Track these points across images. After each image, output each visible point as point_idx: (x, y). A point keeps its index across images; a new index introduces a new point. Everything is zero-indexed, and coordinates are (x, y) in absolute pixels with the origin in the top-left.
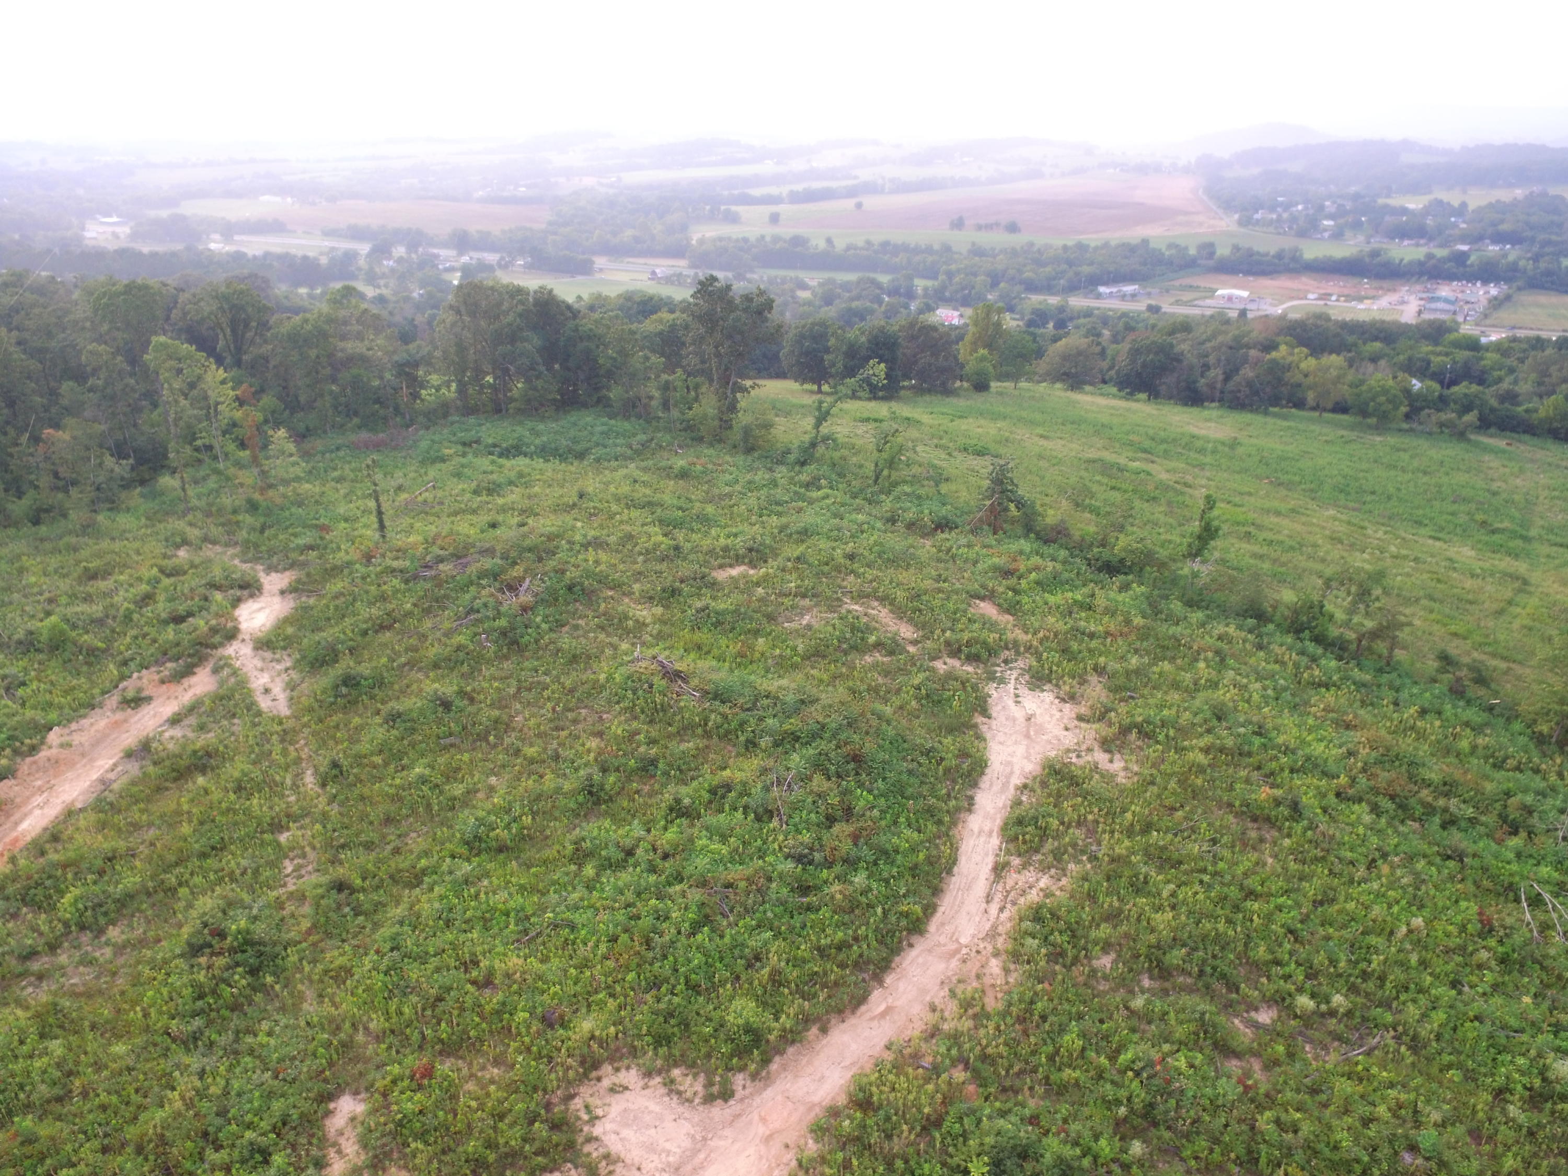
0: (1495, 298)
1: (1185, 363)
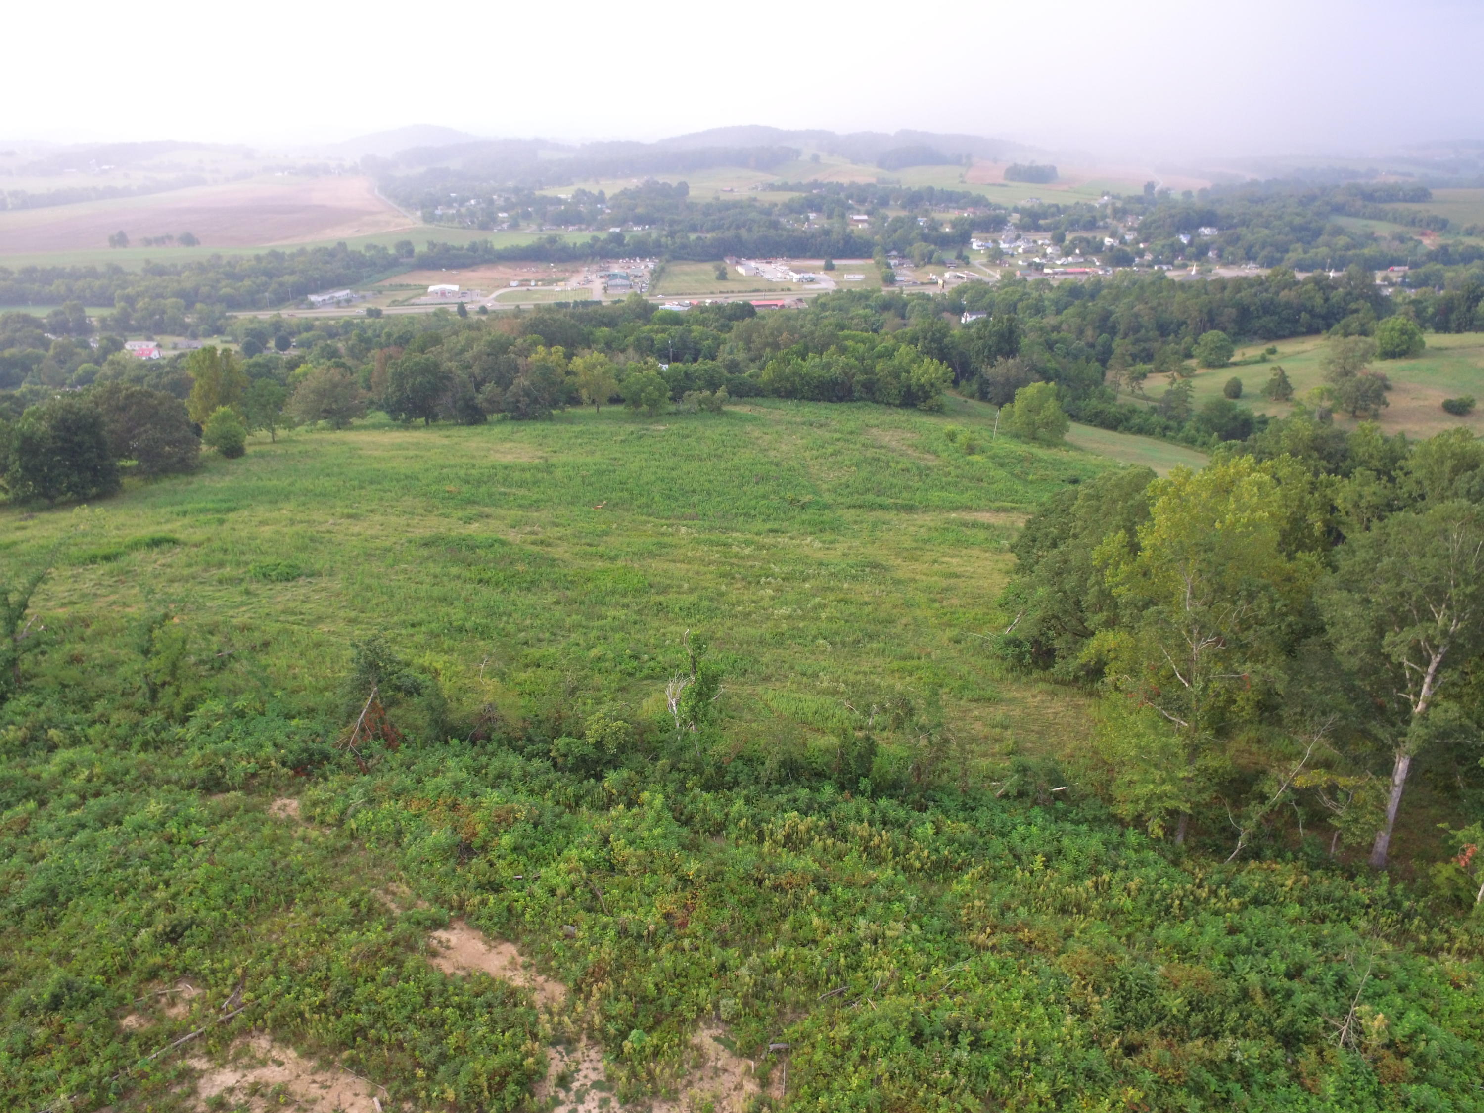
0: (655, 271)
1: (457, 381)
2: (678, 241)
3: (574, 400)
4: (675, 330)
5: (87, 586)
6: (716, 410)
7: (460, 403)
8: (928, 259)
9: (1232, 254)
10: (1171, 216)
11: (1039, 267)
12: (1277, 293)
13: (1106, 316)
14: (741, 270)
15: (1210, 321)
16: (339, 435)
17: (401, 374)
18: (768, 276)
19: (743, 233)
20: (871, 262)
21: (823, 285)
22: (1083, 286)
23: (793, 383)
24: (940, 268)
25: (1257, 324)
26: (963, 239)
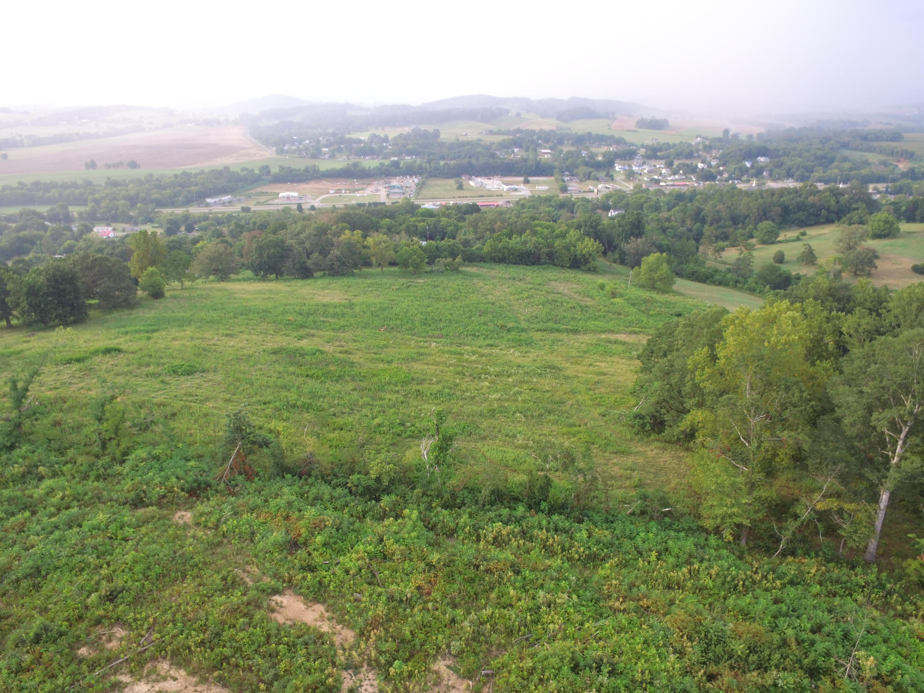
0: (418, 184)
1: (295, 251)
2: (433, 165)
3: (368, 264)
4: (431, 221)
5: (65, 378)
6: (455, 270)
7: (298, 265)
8: (588, 177)
9: (778, 173)
10: (740, 150)
11: (657, 182)
12: (807, 198)
13: (699, 211)
14: (472, 183)
15: (764, 215)
16: (223, 285)
17: (261, 247)
18: (488, 187)
19: (473, 160)
20: (553, 178)
21: (523, 193)
22: (684, 193)
23: (503, 254)
24: (595, 182)
25: (794, 217)
26: (610, 164)
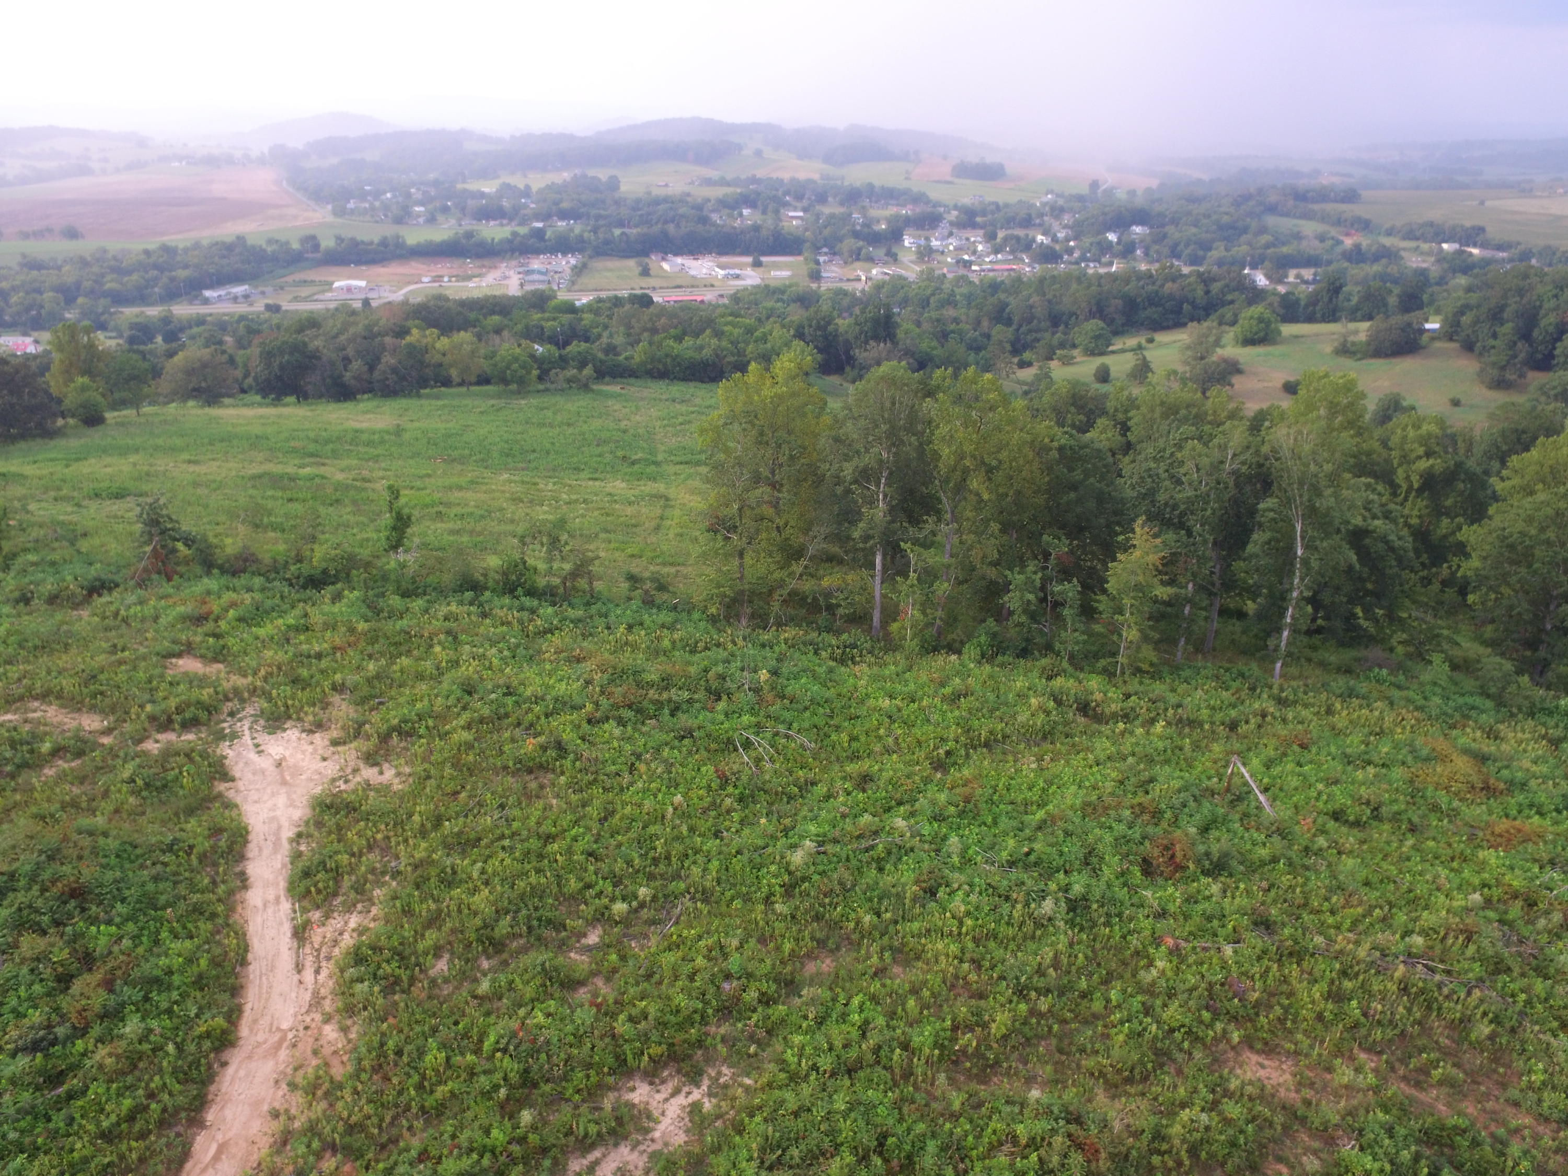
0: (575, 267)
1: (324, 359)
2: (601, 236)
4: (566, 318)
6: (585, 387)
7: (328, 381)
8: (857, 256)
9: (1158, 252)
10: (1104, 214)
11: (967, 264)
12: (1162, 286)
14: (666, 266)
16: (207, 410)
18: (693, 272)
19: (671, 228)
20: (801, 258)
21: (749, 282)
23: (665, 365)
24: (867, 265)
26: (895, 236)
